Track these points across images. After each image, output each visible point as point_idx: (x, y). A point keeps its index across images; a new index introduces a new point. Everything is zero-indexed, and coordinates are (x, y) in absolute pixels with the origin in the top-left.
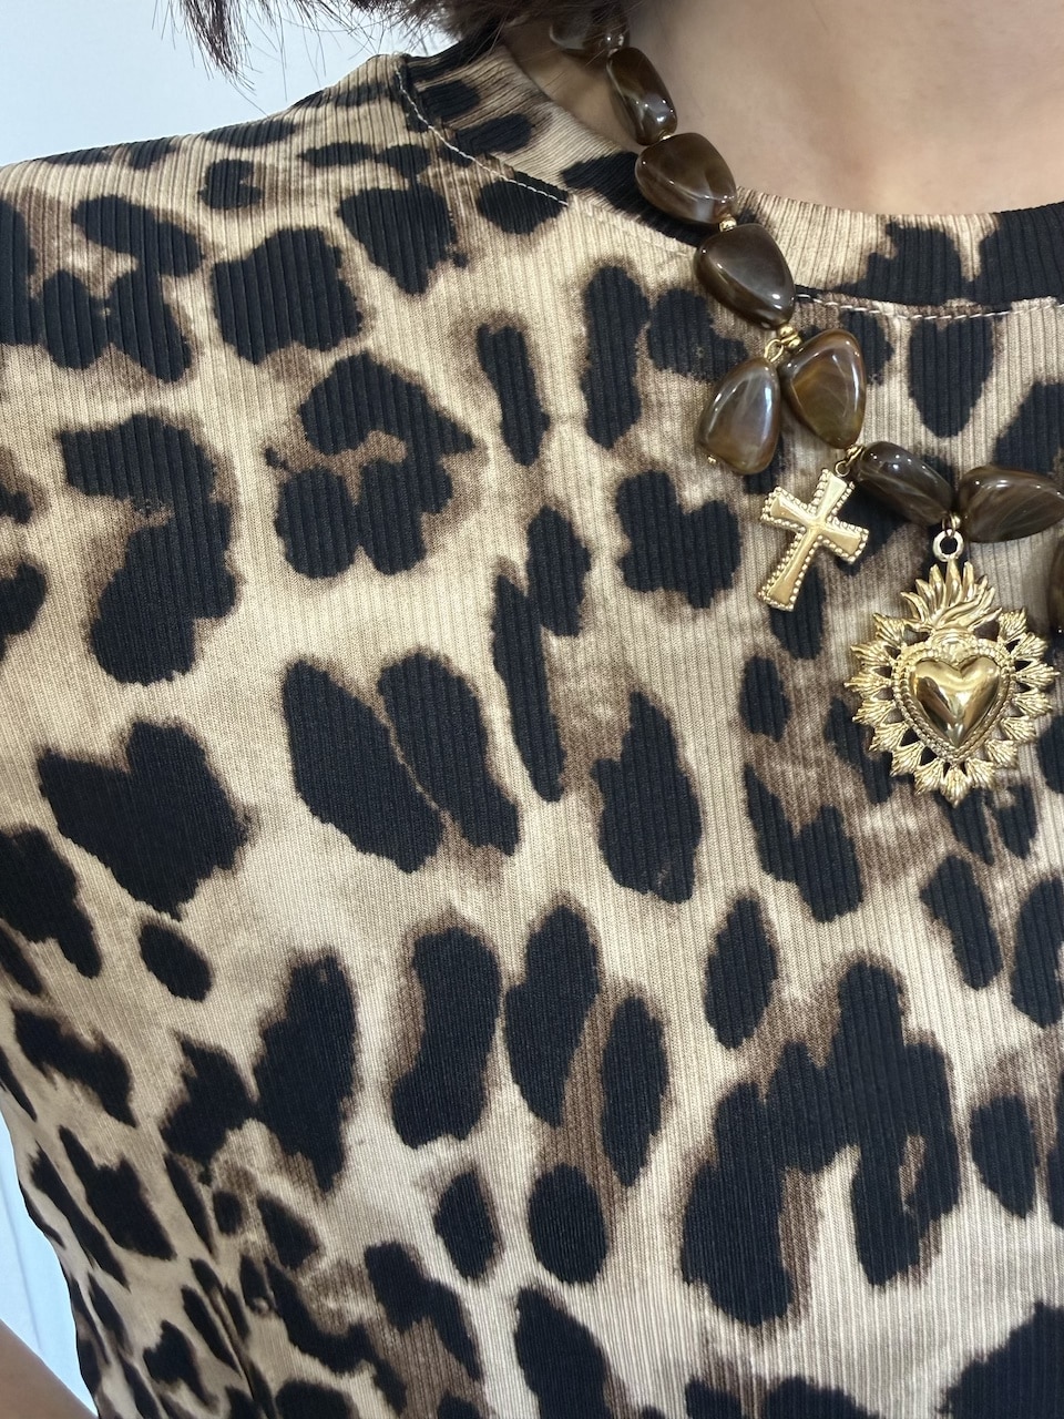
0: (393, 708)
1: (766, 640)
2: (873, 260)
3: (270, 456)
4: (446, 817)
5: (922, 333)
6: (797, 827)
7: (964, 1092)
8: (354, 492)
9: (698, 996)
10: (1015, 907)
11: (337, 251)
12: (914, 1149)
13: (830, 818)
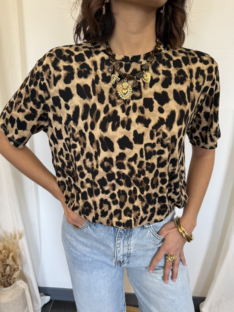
0: (84, 88)
1: (112, 87)
2: (123, 58)
3: (77, 69)
4: (87, 96)
5: (126, 64)
6: (112, 100)
7: (121, 119)
8: (83, 72)
9: (103, 110)
10: (127, 108)
11: (84, 55)
12: (117, 123)
13: (115, 100)
